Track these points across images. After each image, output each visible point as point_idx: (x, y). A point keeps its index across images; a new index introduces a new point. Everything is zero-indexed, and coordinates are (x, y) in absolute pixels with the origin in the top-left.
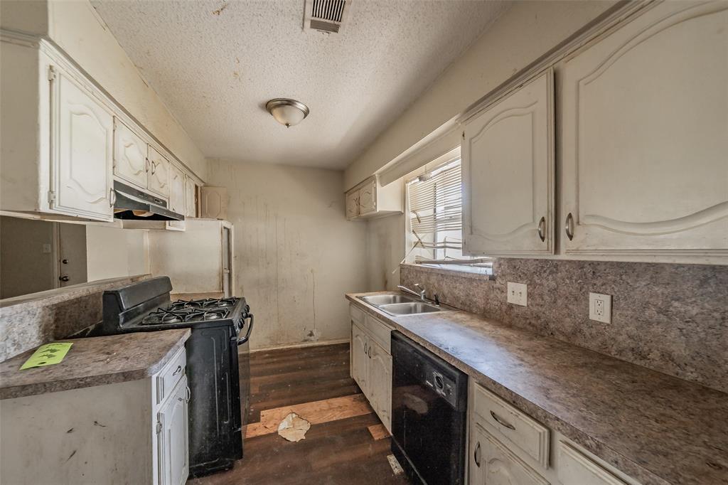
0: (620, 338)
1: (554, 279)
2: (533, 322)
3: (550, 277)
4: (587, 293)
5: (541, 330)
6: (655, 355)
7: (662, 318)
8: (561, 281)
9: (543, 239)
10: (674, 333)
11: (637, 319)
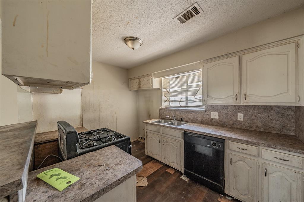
0: (246, 124)
1: (227, 110)
2: (220, 123)
3: (226, 110)
4: (237, 113)
5: (223, 125)
6: (254, 127)
7: (256, 118)
8: (229, 111)
9: (237, 99)
10: (258, 121)
11: (250, 119)
